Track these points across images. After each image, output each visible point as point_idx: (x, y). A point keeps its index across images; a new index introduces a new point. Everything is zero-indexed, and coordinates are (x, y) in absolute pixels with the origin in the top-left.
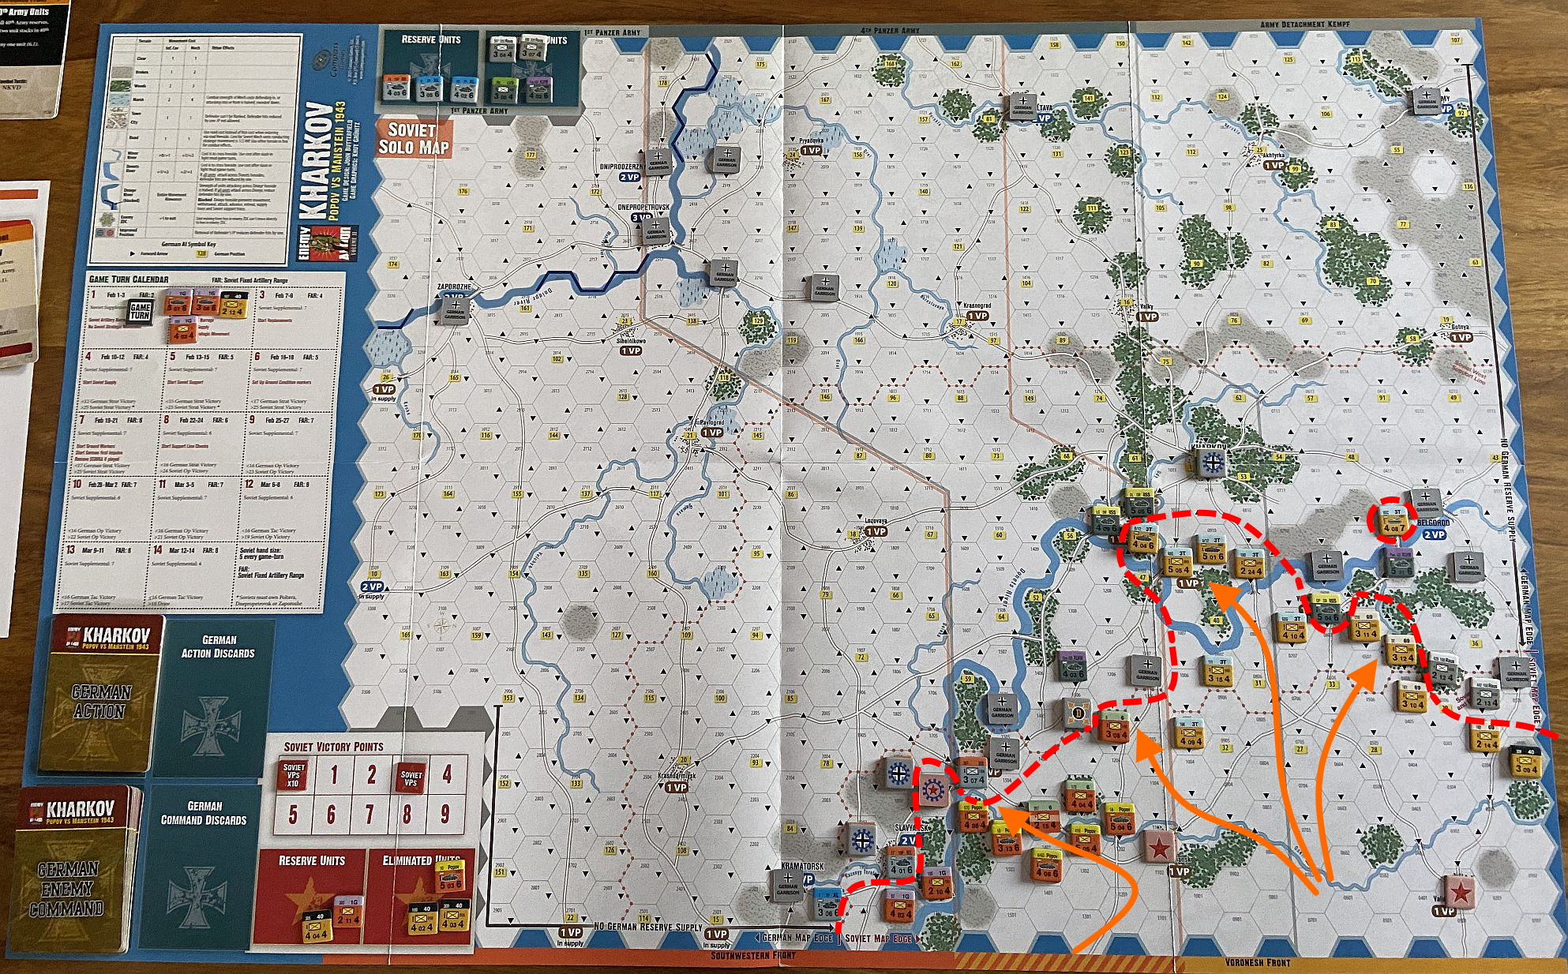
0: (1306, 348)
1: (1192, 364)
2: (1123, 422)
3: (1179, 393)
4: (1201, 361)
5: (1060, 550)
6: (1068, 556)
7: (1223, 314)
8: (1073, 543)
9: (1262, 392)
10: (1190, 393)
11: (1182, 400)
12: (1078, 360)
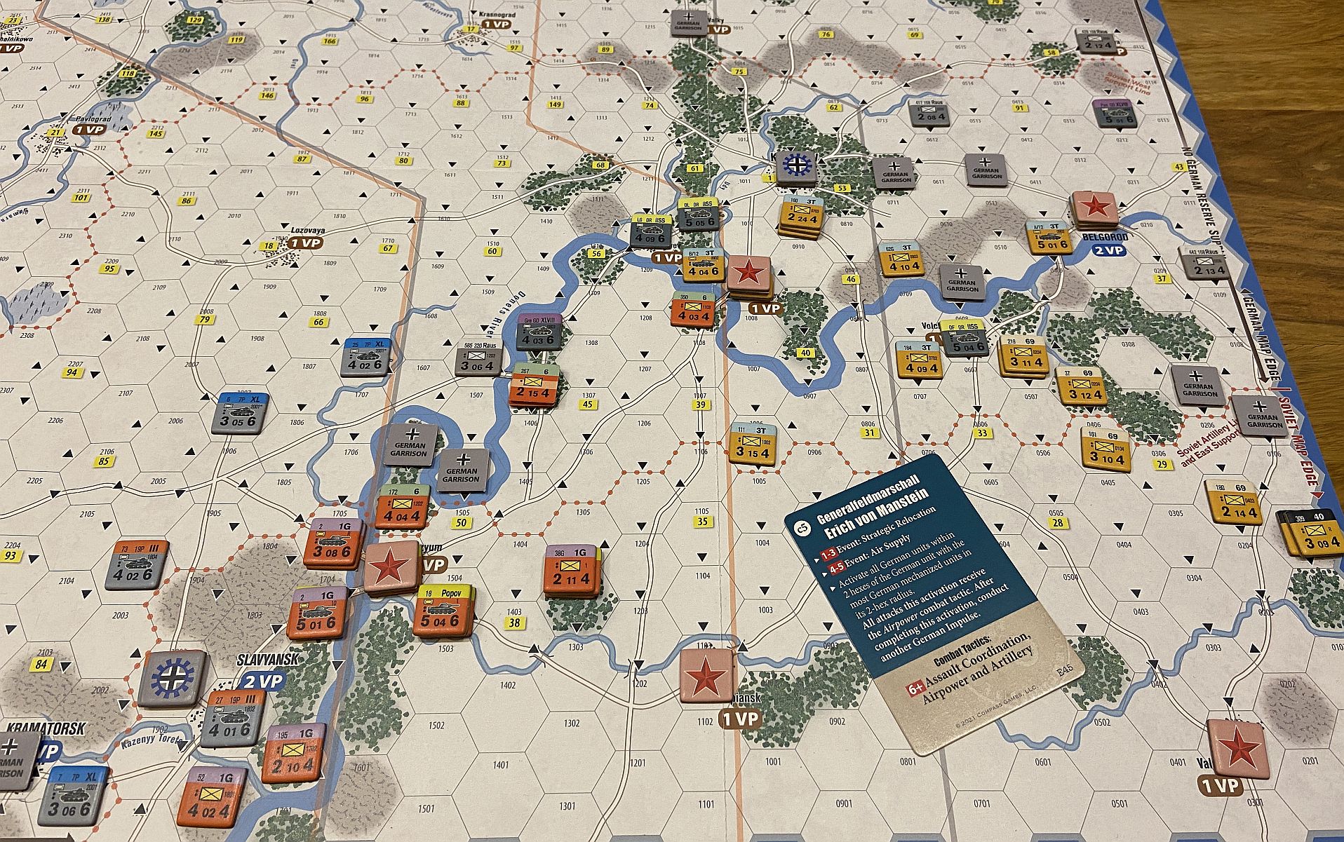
0: (918, 60)
1: (773, 75)
2: (679, 130)
3: (755, 102)
4: (785, 72)
5: (582, 270)
6: (591, 276)
7: (812, 28)
8: (600, 263)
9: (864, 102)
10: (771, 103)
11: (759, 109)
12: (625, 69)
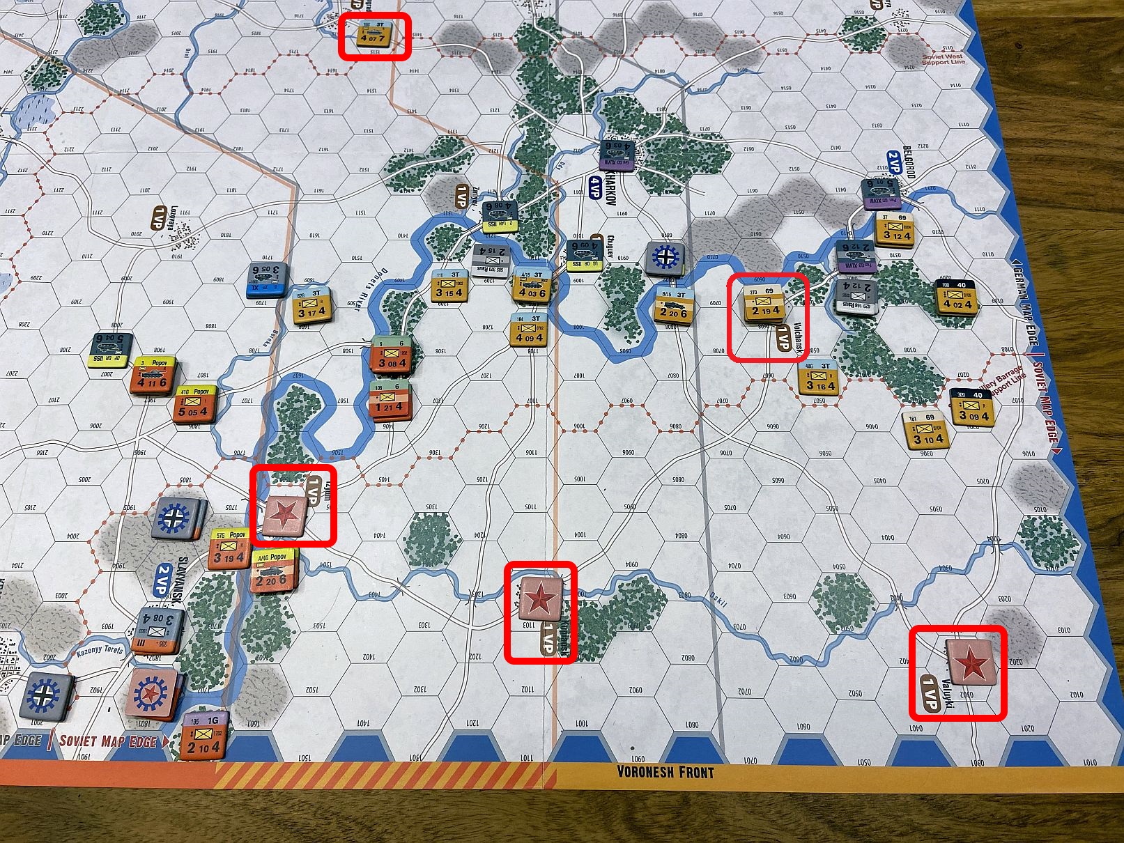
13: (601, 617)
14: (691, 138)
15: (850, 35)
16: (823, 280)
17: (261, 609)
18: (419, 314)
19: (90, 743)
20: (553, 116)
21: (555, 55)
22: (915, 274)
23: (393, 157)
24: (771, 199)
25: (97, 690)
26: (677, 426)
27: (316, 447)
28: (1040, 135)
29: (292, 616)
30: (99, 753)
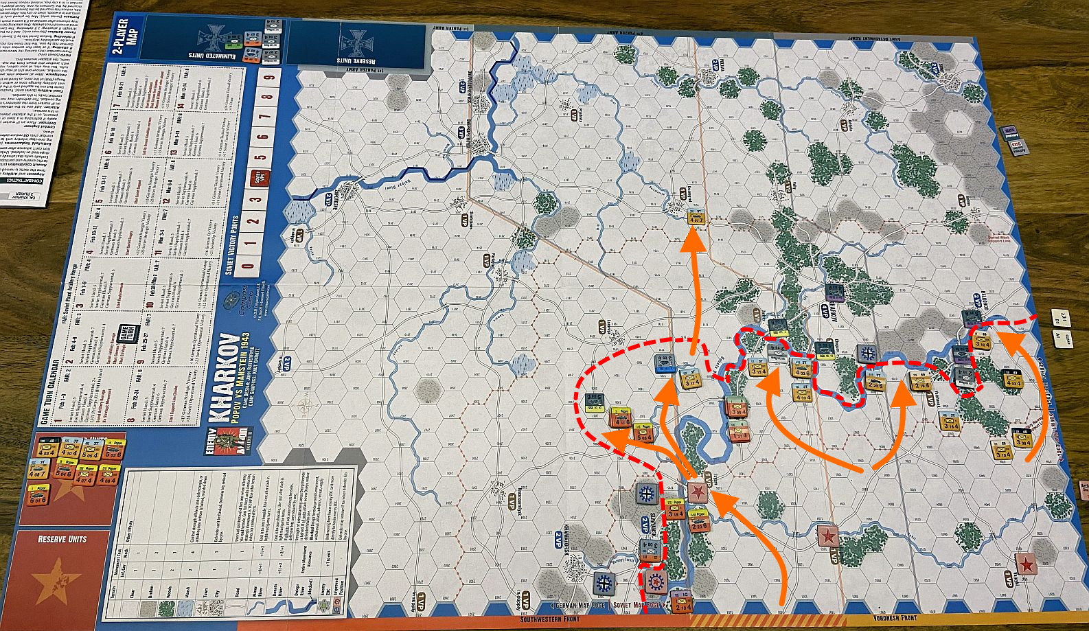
13: (858, 545)
14: (872, 283)
15: (950, 223)
16: (947, 367)
17: (695, 539)
18: (744, 382)
19: (628, 606)
20: (798, 268)
21: (794, 230)
22: (992, 365)
23: (718, 292)
24: (917, 320)
25: (626, 580)
26: (883, 447)
27: (706, 456)
28: (1050, 285)
29: (710, 544)
30: (635, 611)
